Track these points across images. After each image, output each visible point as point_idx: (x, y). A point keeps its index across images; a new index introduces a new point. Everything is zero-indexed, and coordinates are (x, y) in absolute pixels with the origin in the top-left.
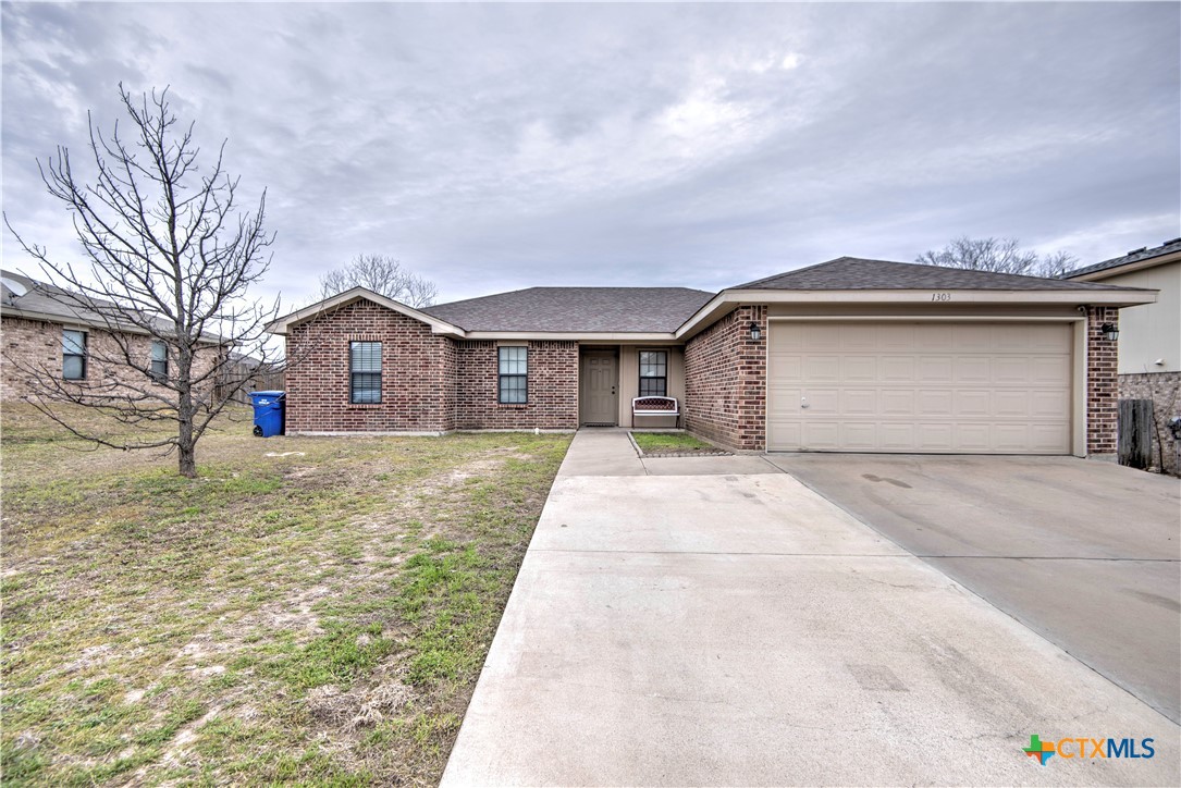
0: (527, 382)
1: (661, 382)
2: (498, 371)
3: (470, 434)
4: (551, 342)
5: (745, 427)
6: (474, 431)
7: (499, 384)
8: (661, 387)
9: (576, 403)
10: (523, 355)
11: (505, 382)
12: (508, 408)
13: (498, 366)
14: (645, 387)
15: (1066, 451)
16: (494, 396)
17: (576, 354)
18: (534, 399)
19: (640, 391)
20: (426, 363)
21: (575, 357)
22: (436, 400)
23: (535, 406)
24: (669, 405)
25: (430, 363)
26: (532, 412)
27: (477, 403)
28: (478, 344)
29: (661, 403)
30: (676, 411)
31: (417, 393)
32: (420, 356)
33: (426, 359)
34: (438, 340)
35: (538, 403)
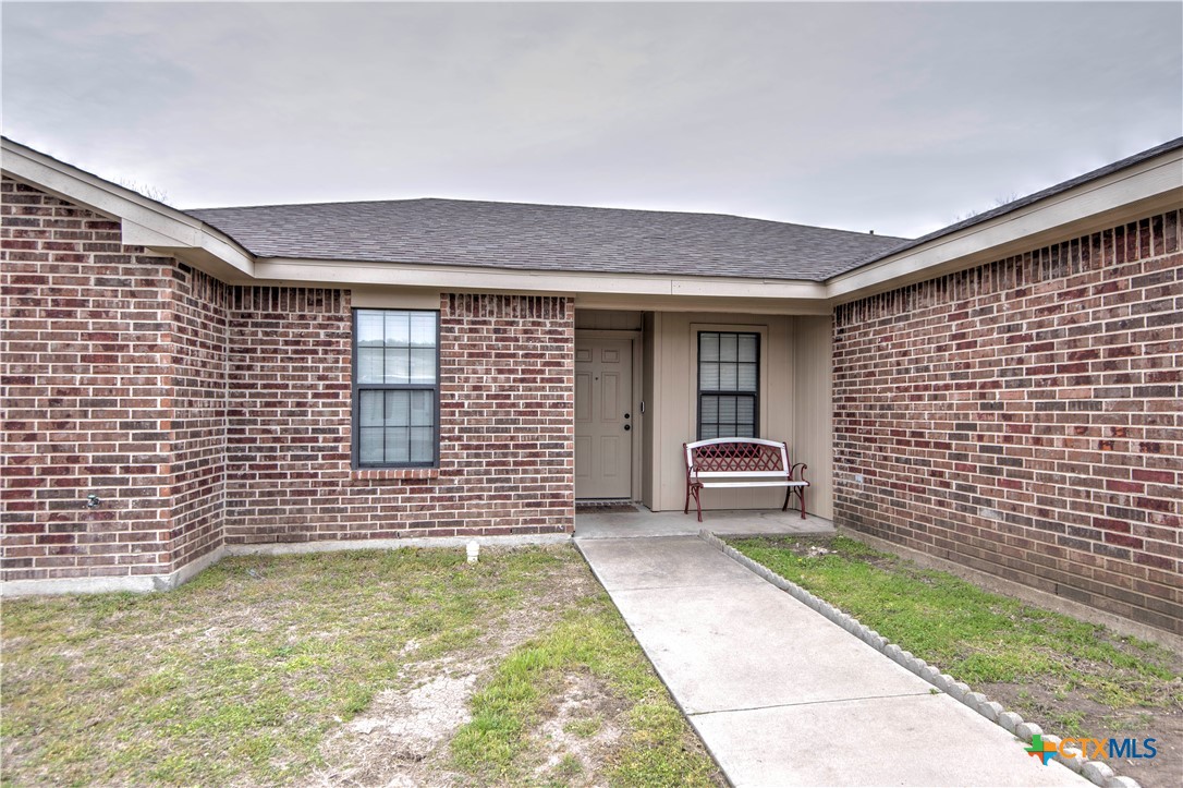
0: (437, 406)
1: (746, 404)
2: (354, 376)
3: (267, 560)
4: (505, 298)
6: (279, 549)
7: (356, 412)
8: (746, 416)
9: (568, 463)
10: (423, 330)
11: (371, 404)
12: (382, 481)
13: (354, 362)
14: (709, 417)
16: (342, 448)
17: (569, 333)
18: (454, 453)
19: (700, 424)
20: (107, 348)
21: (566, 340)
22: (142, 470)
23: (459, 473)
24: (769, 457)
25: (122, 348)
26: (449, 490)
27: (291, 467)
28: (293, 299)
29: (750, 454)
30: (785, 473)
31: (72, 449)
32: (84, 326)
33: (106, 336)
34: (148, 272)
35: (469, 464)
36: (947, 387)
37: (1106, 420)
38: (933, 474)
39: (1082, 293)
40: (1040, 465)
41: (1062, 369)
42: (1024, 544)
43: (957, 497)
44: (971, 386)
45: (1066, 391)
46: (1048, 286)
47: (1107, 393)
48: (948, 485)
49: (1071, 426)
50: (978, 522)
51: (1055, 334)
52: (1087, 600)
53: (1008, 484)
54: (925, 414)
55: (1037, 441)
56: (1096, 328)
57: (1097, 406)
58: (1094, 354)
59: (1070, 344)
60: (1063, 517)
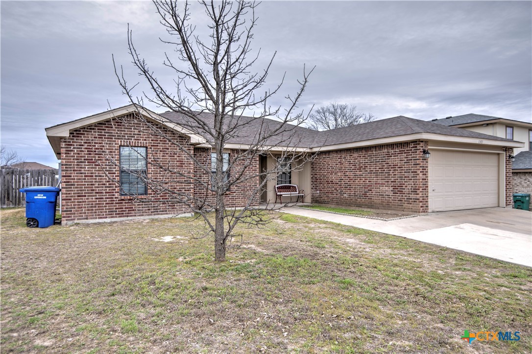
0: (229, 177)
1: (288, 176)
2: (211, 169)
4: (244, 151)
5: (422, 202)
7: (211, 178)
8: (288, 179)
13: (211, 166)
14: (280, 179)
15: (497, 205)
16: (209, 186)
17: (257, 159)
18: (234, 188)
19: (278, 181)
20: (181, 164)
21: (257, 161)
22: (188, 190)
23: (235, 192)
24: (294, 189)
25: (184, 164)
26: (233, 197)
27: (199, 191)
28: (198, 150)
29: (288, 188)
30: (298, 193)
31: (174, 186)
32: (176, 159)
33: (181, 161)
34: (189, 147)
35: (237, 190)
36: (338, 172)
37: (364, 177)
38: (335, 189)
39: (360, 157)
40: (354, 186)
41: (358, 169)
42: (352, 200)
43: (340, 193)
44: (342, 172)
45: (358, 173)
46: (356, 155)
47: (364, 173)
48: (338, 191)
49: (359, 179)
50: (344, 197)
51: (357, 163)
52: (361, 207)
53: (349, 189)
54: (333, 177)
55: (354, 182)
56: (362, 163)
57: (362, 175)
58: (362, 167)
59: (359, 165)
60: (358, 194)
